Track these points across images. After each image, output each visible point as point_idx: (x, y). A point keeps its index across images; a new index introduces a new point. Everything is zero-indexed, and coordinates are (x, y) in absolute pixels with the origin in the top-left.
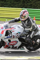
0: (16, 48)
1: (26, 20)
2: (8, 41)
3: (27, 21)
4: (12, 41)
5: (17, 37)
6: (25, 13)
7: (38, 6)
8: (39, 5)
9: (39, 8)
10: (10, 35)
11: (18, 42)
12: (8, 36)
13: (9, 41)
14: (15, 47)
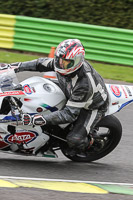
0: (29, 152)
1: (73, 75)
2: (6, 130)
3: (77, 77)
4: (18, 129)
5: (38, 122)
6: (74, 51)
7: (68, 13)
8: (73, 10)
9: (73, 18)
10: (17, 113)
11: (37, 135)
12: (10, 114)
13: (11, 129)
14: (28, 150)
